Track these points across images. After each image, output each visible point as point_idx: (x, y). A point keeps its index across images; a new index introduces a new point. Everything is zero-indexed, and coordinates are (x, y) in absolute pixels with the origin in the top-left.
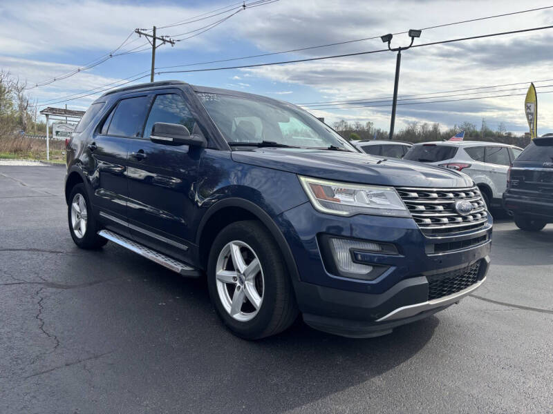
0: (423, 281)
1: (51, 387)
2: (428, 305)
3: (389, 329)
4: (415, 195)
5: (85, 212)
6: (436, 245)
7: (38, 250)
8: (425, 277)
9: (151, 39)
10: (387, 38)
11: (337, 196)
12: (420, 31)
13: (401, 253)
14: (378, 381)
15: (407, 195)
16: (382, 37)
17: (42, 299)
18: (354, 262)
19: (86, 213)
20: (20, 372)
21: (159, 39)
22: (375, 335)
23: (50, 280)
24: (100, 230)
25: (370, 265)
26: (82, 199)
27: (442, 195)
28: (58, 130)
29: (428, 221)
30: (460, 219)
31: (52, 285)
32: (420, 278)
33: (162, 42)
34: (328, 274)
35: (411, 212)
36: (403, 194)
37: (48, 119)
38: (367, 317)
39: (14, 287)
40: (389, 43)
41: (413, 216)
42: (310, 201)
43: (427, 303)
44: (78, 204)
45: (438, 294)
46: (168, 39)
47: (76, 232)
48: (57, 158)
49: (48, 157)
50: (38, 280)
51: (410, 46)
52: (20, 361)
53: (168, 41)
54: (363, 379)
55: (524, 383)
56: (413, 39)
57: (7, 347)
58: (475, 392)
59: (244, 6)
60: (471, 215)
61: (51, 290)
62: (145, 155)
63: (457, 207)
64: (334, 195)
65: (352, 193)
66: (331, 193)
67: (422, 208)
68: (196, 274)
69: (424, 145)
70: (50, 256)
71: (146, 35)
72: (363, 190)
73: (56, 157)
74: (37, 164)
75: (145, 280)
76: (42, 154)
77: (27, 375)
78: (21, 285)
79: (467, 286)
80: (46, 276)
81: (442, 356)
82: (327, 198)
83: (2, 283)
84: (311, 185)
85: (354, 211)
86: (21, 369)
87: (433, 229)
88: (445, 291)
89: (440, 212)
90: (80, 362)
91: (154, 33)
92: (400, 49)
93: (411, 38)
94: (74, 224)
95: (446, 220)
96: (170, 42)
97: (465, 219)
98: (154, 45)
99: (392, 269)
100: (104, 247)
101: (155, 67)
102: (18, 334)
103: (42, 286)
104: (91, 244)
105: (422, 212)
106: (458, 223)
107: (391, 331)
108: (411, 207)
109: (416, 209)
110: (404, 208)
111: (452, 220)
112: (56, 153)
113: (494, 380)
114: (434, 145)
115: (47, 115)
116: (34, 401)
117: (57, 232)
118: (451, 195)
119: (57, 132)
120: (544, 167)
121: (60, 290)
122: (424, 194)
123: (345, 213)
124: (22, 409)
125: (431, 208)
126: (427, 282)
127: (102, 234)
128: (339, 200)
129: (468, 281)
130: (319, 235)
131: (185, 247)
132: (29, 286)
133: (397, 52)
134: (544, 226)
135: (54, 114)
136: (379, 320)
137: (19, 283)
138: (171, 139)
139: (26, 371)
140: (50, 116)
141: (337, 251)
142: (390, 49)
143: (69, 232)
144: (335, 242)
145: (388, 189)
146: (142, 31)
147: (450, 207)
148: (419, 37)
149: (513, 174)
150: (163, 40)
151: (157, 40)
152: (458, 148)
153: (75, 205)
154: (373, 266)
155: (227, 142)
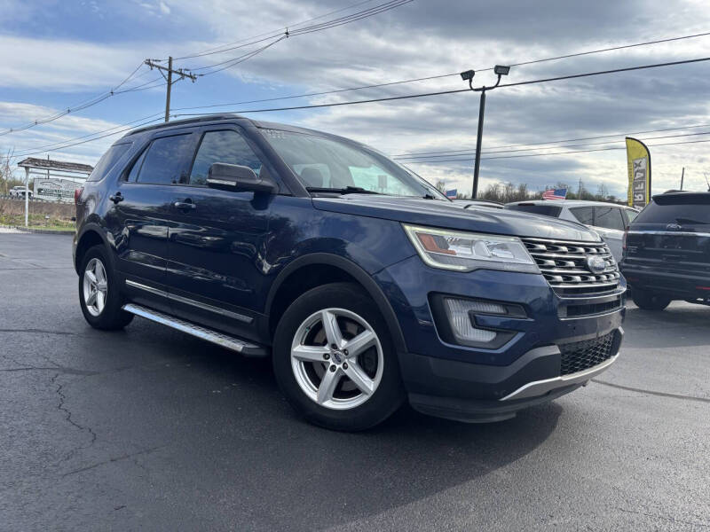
0: (554, 350)
1: (98, 485)
2: (560, 381)
3: (513, 412)
4: (543, 247)
5: (103, 283)
6: (569, 308)
7: (40, 331)
8: (556, 347)
9: (166, 73)
10: (468, 75)
11: (451, 248)
12: (508, 68)
13: (529, 316)
14: (502, 474)
15: (534, 247)
16: (462, 74)
17: (61, 388)
18: (474, 327)
19: (106, 283)
20: (54, 469)
21: (176, 72)
22: (496, 419)
23: (66, 365)
24: (125, 304)
25: (494, 331)
26: (99, 265)
27: (572, 248)
28: (41, 187)
29: (559, 278)
30: (593, 278)
31: (71, 371)
32: (552, 347)
33: (180, 76)
34: (443, 343)
35: (541, 267)
36: (530, 245)
37: (28, 172)
38: (490, 395)
39: (20, 374)
40: (471, 81)
41: (543, 272)
42: (418, 254)
43: (559, 378)
44: (94, 272)
45: (571, 369)
46: (188, 73)
47: (90, 308)
48: (39, 224)
49: (27, 222)
50: (49, 365)
51: (496, 86)
52: (50, 457)
53: (188, 76)
54: (483, 472)
55: (675, 474)
56: (499, 77)
57: (30, 441)
58: (619, 484)
59: (287, 33)
60: (604, 274)
61: (69, 376)
62: (193, 206)
63: (589, 264)
64: (448, 247)
65: (470, 244)
66: (443, 244)
67: (552, 263)
68: (262, 353)
69: (520, 205)
70: (58, 337)
71: (159, 68)
72: (483, 240)
73: (38, 222)
74: (13, 230)
75: (189, 365)
76: (17, 218)
77: (64, 472)
78: (30, 371)
79: (600, 361)
80: (59, 361)
81: (573, 447)
82: (439, 249)
83: (4, 368)
84: (419, 235)
85: (473, 266)
86: (54, 466)
87: (565, 289)
88: (578, 365)
89: (571, 268)
90: (128, 456)
91: (170, 65)
92: (484, 89)
93: (497, 75)
94: (87, 298)
95: (578, 278)
96: (191, 77)
97: (598, 278)
98: (169, 80)
99: (520, 336)
100: (126, 327)
101: (171, 108)
102: (40, 427)
103: (57, 372)
104: (112, 323)
105: (551, 267)
106: (591, 283)
107: (514, 415)
108: (540, 261)
109: (545, 264)
110: (532, 262)
111: (584, 278)
112: (37, 218)
113: (640, 471)
114: (533, 205)
115: (27, 168)
116: (80, 501)
117: (61, 310)
118: (582, 250)
119: (40, 190)
120: (668, 230)
121: (80, 377)
122: (552, 248)
123: (461, 268)
124: (67, 510)
125: (561, 263)
126: (558, 352)
127: (128, 308)
128: (453, 253)
129: (601, 355)
130: (431, 295)
131: (248, 319)
132: (39, 372)
133: (481, 92)
134: (668, 303)
135: (36, 166)
136: (504, 399)
137: (27, 369)
138: (234, 184)
139: (61, 469)
140: (30, 170)
141: (454, 314)
142: (472, 89)
143: (80, 309)
144: (452, 304)
145: (512, 239)
146: (155, 63)
147: (581, 264)
148: (507, 74)
149: (630, 240)
150: (181, 73)
151: (173, 74)
152: (562, 208)
153: (89, 273)
154: (498, 332)
155: (304, 188)
